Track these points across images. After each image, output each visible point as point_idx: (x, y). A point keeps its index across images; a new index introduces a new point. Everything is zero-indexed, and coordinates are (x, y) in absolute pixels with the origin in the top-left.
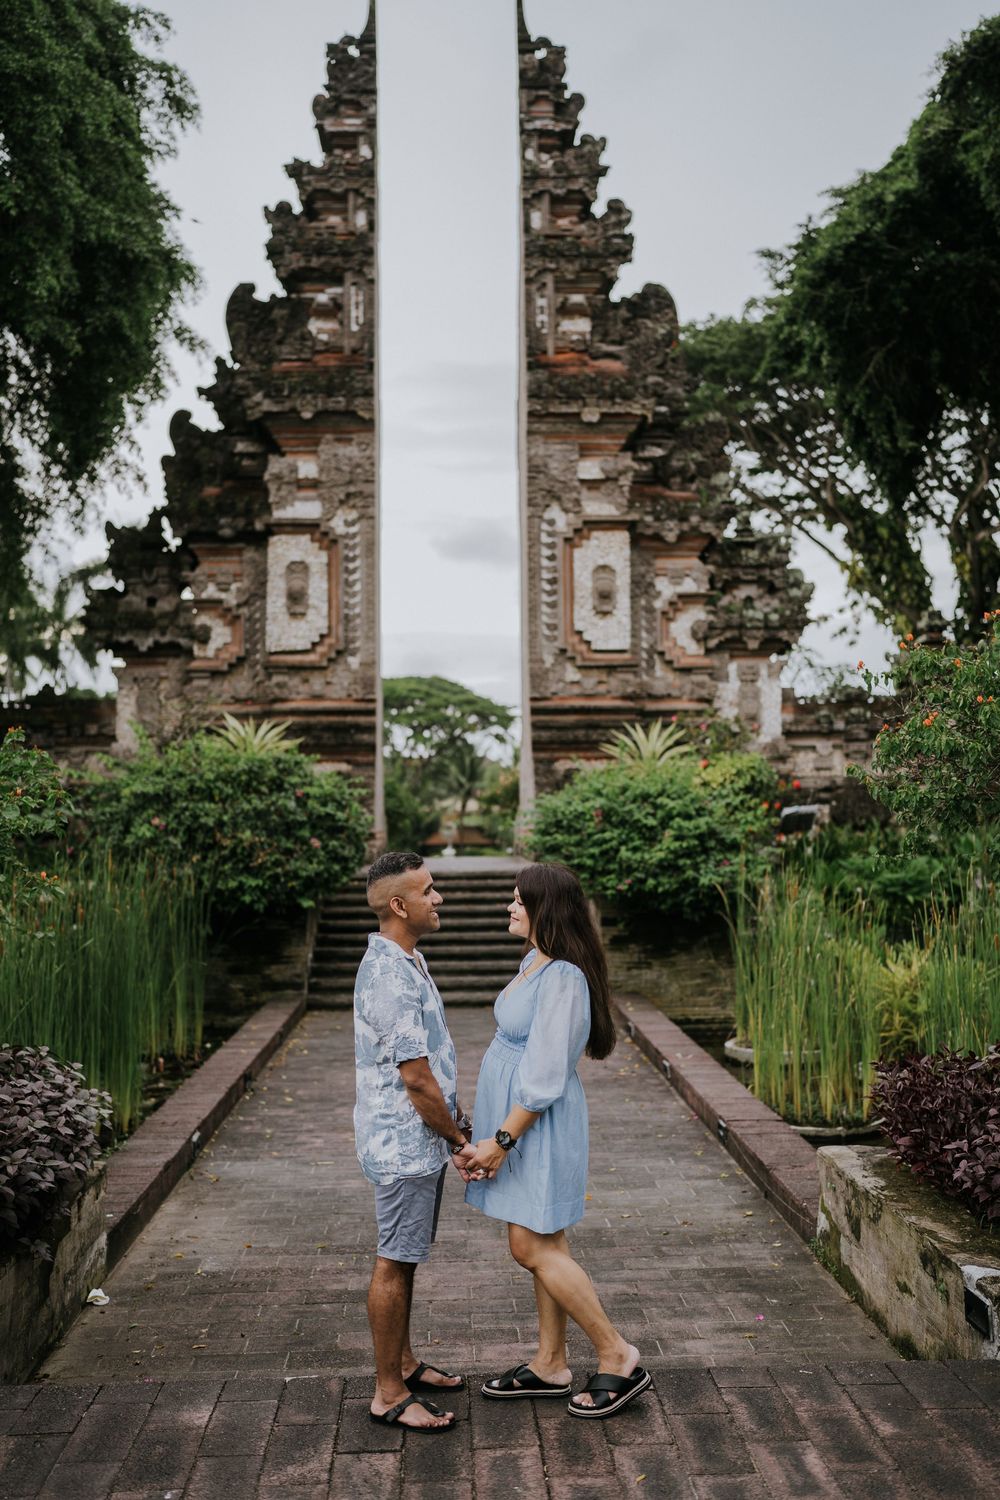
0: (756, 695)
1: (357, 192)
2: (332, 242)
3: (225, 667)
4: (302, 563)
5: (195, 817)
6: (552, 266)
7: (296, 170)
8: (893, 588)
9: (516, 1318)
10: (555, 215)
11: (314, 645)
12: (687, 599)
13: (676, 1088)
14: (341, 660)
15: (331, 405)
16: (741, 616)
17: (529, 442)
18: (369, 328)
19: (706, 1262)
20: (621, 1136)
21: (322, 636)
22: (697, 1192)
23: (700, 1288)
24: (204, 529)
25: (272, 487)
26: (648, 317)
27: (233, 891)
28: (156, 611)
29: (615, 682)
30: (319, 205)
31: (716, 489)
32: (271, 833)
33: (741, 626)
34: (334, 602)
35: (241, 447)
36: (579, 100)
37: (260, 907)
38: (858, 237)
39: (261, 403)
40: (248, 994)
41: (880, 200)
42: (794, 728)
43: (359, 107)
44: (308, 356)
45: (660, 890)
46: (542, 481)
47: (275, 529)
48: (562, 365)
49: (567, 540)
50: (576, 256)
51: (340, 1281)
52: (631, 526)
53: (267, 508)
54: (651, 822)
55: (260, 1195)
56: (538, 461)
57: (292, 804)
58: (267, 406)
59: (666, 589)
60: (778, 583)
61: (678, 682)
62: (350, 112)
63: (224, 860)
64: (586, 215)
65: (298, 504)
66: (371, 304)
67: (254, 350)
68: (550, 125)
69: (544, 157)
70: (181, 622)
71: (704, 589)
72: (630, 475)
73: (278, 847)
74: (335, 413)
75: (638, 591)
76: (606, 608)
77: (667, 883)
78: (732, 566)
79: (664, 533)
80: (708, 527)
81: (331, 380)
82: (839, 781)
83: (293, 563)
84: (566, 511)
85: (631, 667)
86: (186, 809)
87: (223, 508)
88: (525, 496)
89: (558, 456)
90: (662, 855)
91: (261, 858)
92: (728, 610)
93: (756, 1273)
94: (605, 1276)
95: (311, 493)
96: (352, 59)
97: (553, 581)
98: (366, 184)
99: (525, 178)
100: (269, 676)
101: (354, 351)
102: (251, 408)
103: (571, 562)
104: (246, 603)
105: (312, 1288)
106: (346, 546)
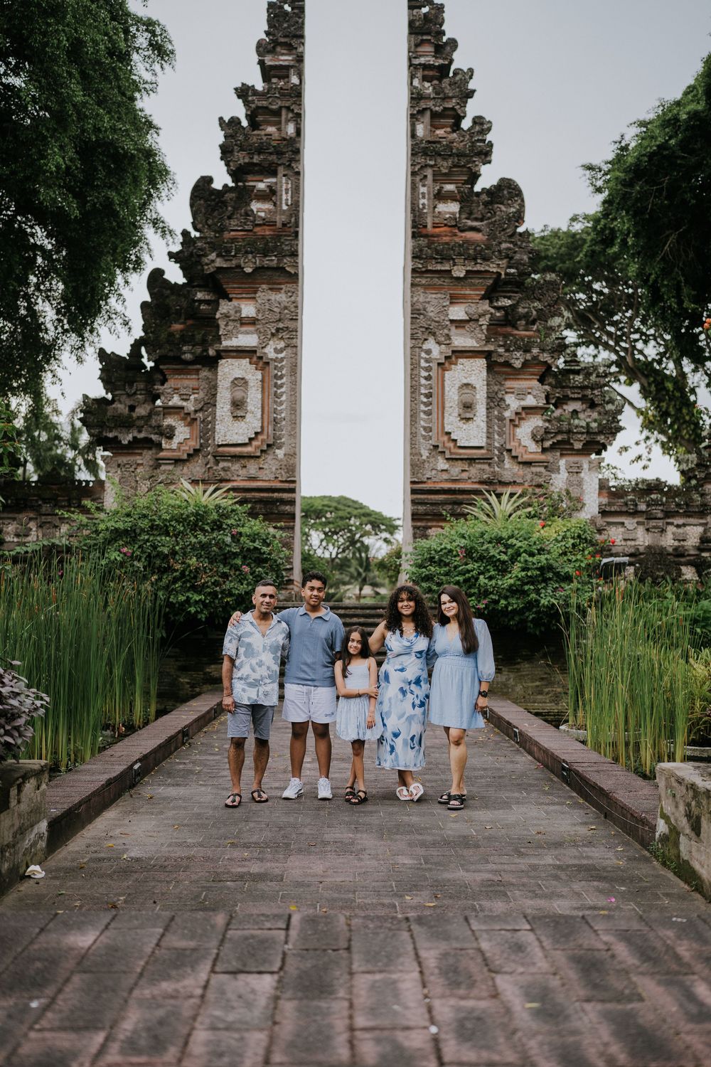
0: (580, 484)
1: (288, 108)
2: (270, 144)
3: (185, 457)
4: (243, 379)
5: (155, 547)
6: (432, 163)
7: (244, 92)
8: (676, 427)
9: (396, 895)
10: (435, 126)
11: (251, 439)
12: (529, 410)
13: (524, 748)
14: (271, 452)
15: (266, 263)
16: (569, 424)
17: (412, 292)
18: (296, 208)
19: (559, 860)
20: (482, 777)
21: (257, 434)
22: (547, 813)
23: (556, 878)
24: (171, 354)
25: (222, 323)
26: (502, 203)
27: (182, 604)
28: (134, 415)
29: (474, 471)
30: (260, 118)
31: (552, 329)
32: (212, 561)
33: (569, 432)
34: (266, 409)
35: (200, 296)
36: (453, 44)
37: (203, 617)
38: (658, 146)
39: (215, 261)
40: (193, 686)
41: (676, 119)
42: (608, 509)
43: (290, 48)
44: (251, 228)
45: (510, 608)
46: (422, 321)
47: (223, 354)
48: (438, 236)
49: (439, 364)
50: (450, 156)
51: (244, 866)
52: (488, 355)
53: (218, 339)
54: (504, 557)
55: (185, 808)
56: (420, 306)
57: (228, 539)
58: (220, 263)
59: (513, 403)
60: (597, 400)
61: (521, 472)
62: (285, 52)
63: (175, 580)
64: (456, 126)
65: (240, 336)
66: (297, 190)
67: (210, 222)
68: (431, 60)
69: (427, 84)
70: (153, 423)
71: (542, 403)
72: (488, 316)
73: (217, 571)
74: (269, 268)
75: (492, 404)
76: (468, 415)
77: (515, 603)
78: (563, 387)
79: (512, 361)
80: (545, 357)
81: (266, 244)
82: (642, 549)
83: (236, 379)
84: (439, 343)
85: (487, 460)
86: (148, 540)
87: (185, 338)
88: (409, 332)
89: (434, 302)
90: (512, 581)
91: (204, 579)
92: (559, 419)
93: (604, 868)
94: (473, 867)
95: (251, 328)
96: (286, 13)
97: (429, 396)
98: (295, 103)
99: (412, 98)
100: (217, 463)
101: (284, 225)
102: (207, 264)
103: (443, 381)
104: (201, 409)
105: (219, 870)
106: (276, 368)
